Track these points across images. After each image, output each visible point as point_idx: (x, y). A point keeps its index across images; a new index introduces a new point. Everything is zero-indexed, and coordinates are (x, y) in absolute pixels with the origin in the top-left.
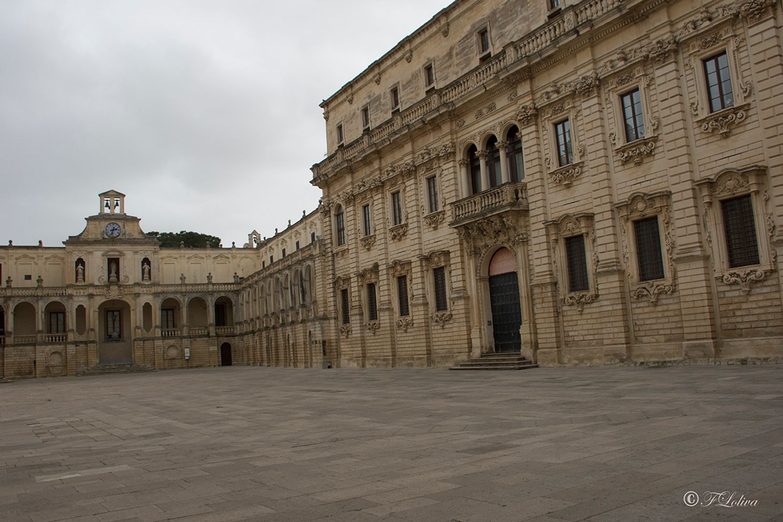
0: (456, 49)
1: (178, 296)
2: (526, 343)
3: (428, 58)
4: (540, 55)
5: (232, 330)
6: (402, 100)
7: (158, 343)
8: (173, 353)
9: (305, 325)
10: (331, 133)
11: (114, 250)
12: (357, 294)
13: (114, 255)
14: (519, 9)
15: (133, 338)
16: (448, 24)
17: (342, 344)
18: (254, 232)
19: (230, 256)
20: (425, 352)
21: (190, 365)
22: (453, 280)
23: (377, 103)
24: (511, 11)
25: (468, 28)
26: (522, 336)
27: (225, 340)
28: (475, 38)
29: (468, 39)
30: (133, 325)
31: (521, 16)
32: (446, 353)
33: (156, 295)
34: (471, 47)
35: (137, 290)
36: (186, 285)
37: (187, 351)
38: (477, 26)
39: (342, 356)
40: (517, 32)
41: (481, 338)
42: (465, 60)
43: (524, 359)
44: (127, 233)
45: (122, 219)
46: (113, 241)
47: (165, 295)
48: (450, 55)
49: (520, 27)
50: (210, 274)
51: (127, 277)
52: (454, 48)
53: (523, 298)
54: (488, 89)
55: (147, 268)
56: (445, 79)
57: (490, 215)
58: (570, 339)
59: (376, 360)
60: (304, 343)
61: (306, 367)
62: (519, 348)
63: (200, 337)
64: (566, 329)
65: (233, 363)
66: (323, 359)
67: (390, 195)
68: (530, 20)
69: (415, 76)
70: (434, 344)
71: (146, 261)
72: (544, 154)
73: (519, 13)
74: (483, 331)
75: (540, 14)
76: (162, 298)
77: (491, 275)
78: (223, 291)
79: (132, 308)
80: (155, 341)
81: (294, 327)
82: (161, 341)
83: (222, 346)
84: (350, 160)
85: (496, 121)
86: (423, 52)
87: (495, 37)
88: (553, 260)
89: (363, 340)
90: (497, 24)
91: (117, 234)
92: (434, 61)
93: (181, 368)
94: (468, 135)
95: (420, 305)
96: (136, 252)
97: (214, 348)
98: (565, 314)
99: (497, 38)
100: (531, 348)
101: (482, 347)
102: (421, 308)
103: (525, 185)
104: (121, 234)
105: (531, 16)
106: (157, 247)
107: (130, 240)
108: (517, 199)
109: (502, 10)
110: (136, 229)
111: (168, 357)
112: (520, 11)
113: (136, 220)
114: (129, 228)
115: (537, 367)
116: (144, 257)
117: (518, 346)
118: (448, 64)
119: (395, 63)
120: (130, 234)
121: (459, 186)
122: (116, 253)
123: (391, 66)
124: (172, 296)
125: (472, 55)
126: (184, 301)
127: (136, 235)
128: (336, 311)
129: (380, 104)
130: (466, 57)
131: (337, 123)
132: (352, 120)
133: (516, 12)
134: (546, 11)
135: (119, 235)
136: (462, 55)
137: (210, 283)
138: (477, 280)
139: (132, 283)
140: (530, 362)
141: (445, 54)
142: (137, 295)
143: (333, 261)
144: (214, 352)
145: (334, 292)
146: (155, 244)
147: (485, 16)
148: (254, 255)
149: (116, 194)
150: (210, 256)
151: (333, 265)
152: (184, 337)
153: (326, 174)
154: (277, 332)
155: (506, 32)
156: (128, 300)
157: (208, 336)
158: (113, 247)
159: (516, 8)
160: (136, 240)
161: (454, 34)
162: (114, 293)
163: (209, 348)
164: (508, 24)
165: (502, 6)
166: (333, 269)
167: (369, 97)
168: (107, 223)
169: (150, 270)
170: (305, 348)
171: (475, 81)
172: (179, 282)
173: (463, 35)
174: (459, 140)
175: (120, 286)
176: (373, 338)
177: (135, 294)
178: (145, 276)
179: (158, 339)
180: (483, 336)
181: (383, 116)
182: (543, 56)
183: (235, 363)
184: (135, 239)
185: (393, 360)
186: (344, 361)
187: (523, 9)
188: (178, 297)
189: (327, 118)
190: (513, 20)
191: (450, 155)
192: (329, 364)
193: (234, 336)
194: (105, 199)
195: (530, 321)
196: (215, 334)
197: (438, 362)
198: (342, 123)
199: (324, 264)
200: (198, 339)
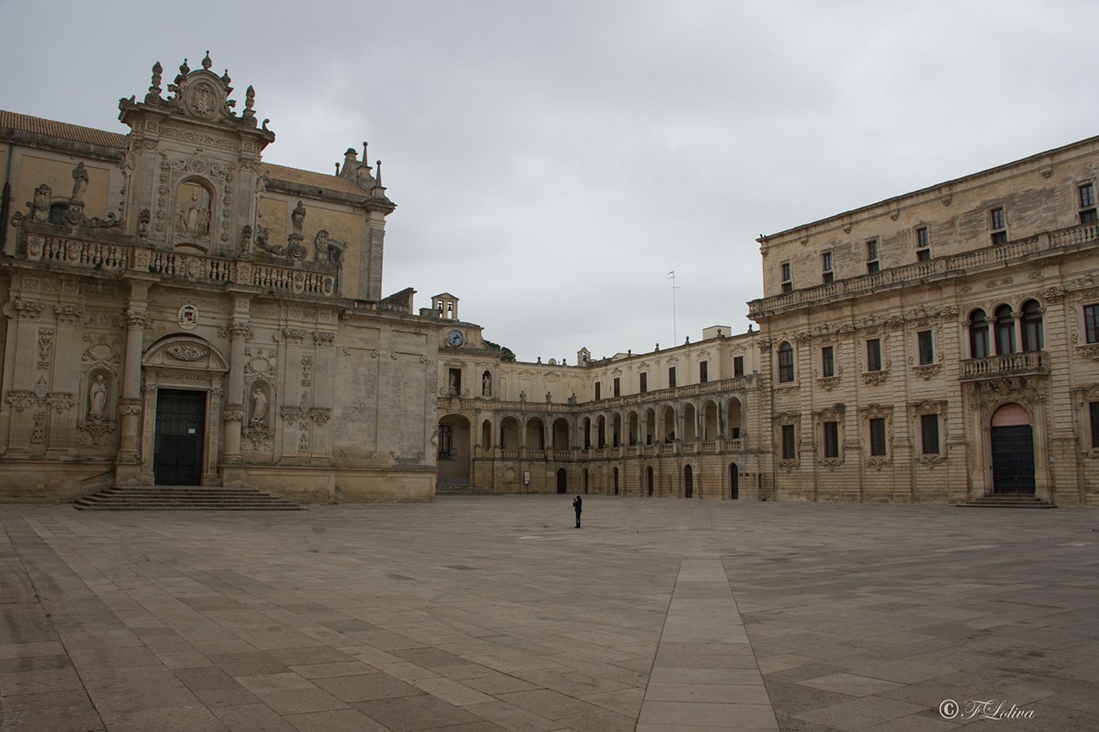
0: (960, 219)
1: (518, 414)
2: (1042, 486)
3: (922, 221)
4: (1078, 248)
5: (568, 455)
6: (882, 253)
7: (498, 464)
8: (510, 475)
9: (723, 457)
10: (771, 269)
11: (456, 359)
12: (809, 431)
13: (457, 365)
14: (1044, 199)
15: (472, 458)
16: (951, 195)
17: (779, 478)
18: (584, 350)
19: (559, 373)
20: (909, 490)
21: (527, 490)
22: (949, 428)
23: (846, 251)
24: (1034, 199)
25: (978, 203)
26: (1037, 481)
27: (562, 465)
28: (986, 214)
29: (976, 213)
30: (472, 444)
31: (1046, 206)
32: (934, 491)
33: (496, 411)
34: (980, 221)
35: (478, 405)
36: (526, 403)
37: (527, 474)
38: (989, 204)
39: (779, 490)
40: (1039, 219)
41: (984, 480)
42: (972, 231)
43: (1039, 500)
44: (470, 342)
45: (465, 327)
46: (455, 350)
47: (505, 413)
48: (952, 223)
49: (1044, 215)
50: (549, 393)
51: (468, 391)
52: (957, 218)
53: (1040, 450)
54: (1009, 265)
55: (487, 382)
56: (944, 245)
57: (1012, 376)
58: (1091, 486)
59: (834, 495)
60: (722, 475)
61: (723, 499)
62: (1034, 491)
63: (538, 460)
64: (1086, 477)
65: (568, 491)
66: (759, 492)
67: (865, 342)
68: (1058, 211)
69: (902, 234)
70: (918, 483)
71: (487, 374)
72: (1070, 330)
73: (1044, 203)
74: (986, 475)
75: (1070, 209)
76: (502, 415)
77: (994, 425)
78: (561, 413)
79: (472, 425)
80: (495, 462)
81: (700, 458)
82: (501, 462)
83: (559, 471)
84: (812, 303)
85: (1012, 294)
86: (915, 213)
87: (1012, 219)
88: (1075, 419)
89: (815, 476)
90: (1015, 208)
91: (460, 343)
92: (930, 225)
93: (517, 493)
94: (976, 301)
95: (906, 447)
96: (478, 364)
97: (552, 474)
98: (1087, 465)
99: (1014, 219)
100: (1048, 491)
101: (985, 488)
102: (907, 450)
103: (1047, 353)
104: (463, 343)
105: (1058, 208)
106: (499, 360)
107: (472, 351)
108: (1040, 365)
109: (1023, 195)
110: (478, 339)
111: (506, 480)
112: (1046, 201)
113: (478, 329)
114: (471, 337)
115: (1055, 507)
116: (485, 370)
117: (1032, 489)
118: (949, 231)
119: (874, 217)
120: (472, 344)
121: (962, 344)
122: (458, 364)
123: (869, 219)
124: (512, 415)
125: (981, 229)
126: (523, 420)
127: (479, 346)
128: (774, 445)
129: (848, 253)
130: (972, 229)
131: (782, 260)
132: (806, 261)
133: (1041, 202)
134: (1078, 207)
135: (461, 344)
136: (967, 226)
137: (548, 403)
138: (981, 429)
139: (472, 398)
140: (1047, 503)
141: (945, 221)
142: (478, 411)
143: (772, 396)
144: (551, 477)
145: (772, 427)
146: (497, 357)
147: (1001, 197)
148: (583, 375)
149: (449, 297)
150: (541, 373)
151: (772, 401)
152: (524, 460)
153: (772, 312)
154: (661, 461)
155: (1026, 216)
156: (469, 415)
157: (546, 459)
158: (455, 357)
159: (1040, 198)
160: (478, 351)
161: (958, 205)
162: (456, 408)
163: (546, 474)
164: (1029, 210)
165: (1023, 193)
166: (772, 405)
167: (833, 243)
168: (450, 330)
169: (490, 384)
170: (723, 480)
171: (995, 257)
172: (519, 399)
173: (970, 209)
174: (962, 303)
175: (461, 400)
176: (830, 474)
177: (476, 409)
178: (485, 390)
179: (498, 459)
180: (986, 478)
181: (854, 265)
182: (1081, 249)
183: (570, 491)
184: (476, 349)
185: (862, 496)
186: (781, 494)
187: (1049, 200)
188: (519, 416)
189: (765, 254)
190: (1035, 207)
191: (951, 316)
192: (763, 497)
193: (571, 461)
194: (439, 302)
195: (1046, 468)
196: (552, 459)
197: (923, 500)
198: (790, 262)
199: (760, 398)
200: (535, 463)
